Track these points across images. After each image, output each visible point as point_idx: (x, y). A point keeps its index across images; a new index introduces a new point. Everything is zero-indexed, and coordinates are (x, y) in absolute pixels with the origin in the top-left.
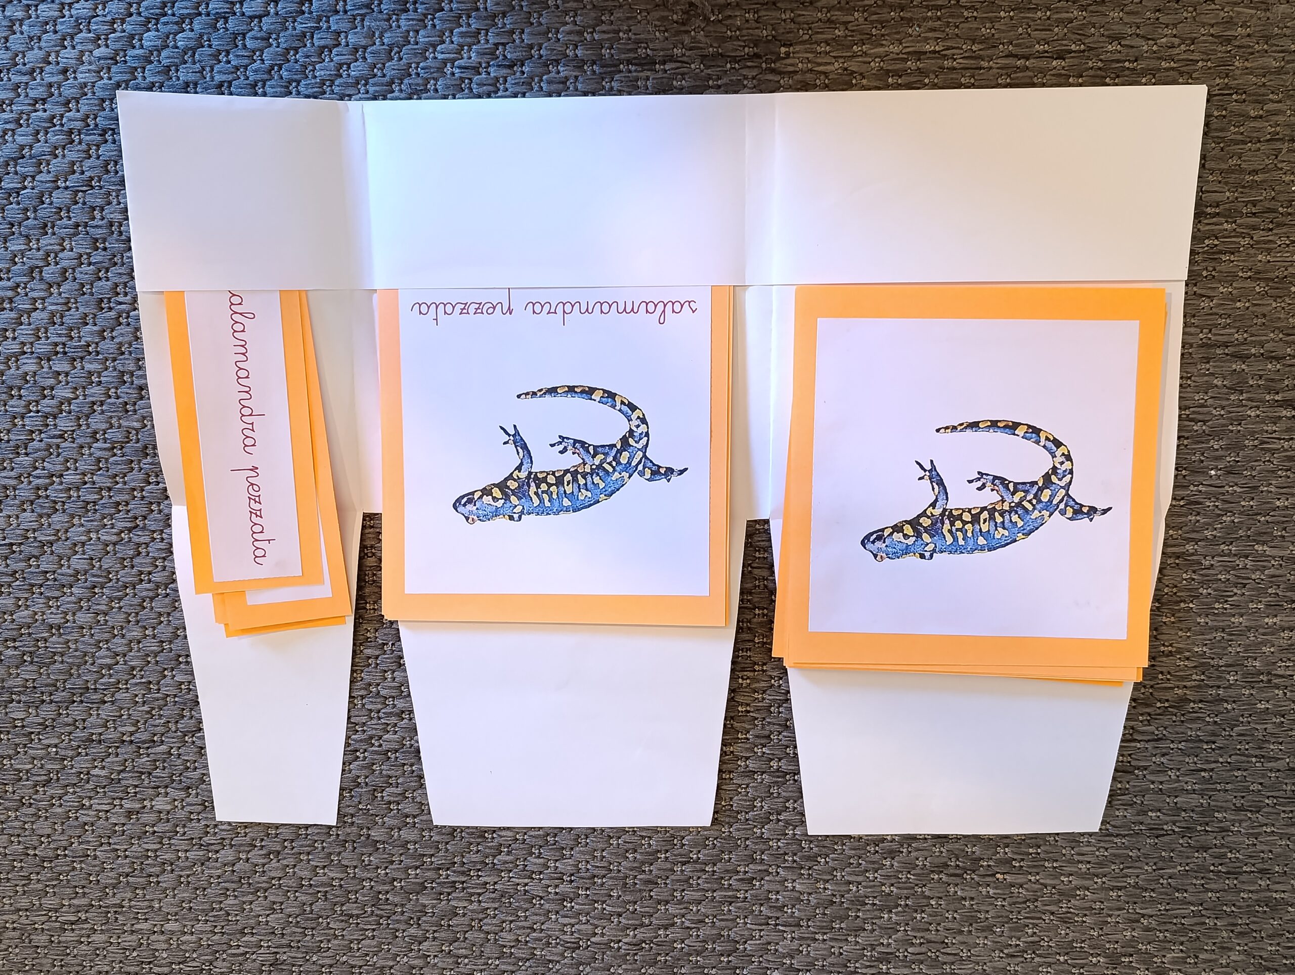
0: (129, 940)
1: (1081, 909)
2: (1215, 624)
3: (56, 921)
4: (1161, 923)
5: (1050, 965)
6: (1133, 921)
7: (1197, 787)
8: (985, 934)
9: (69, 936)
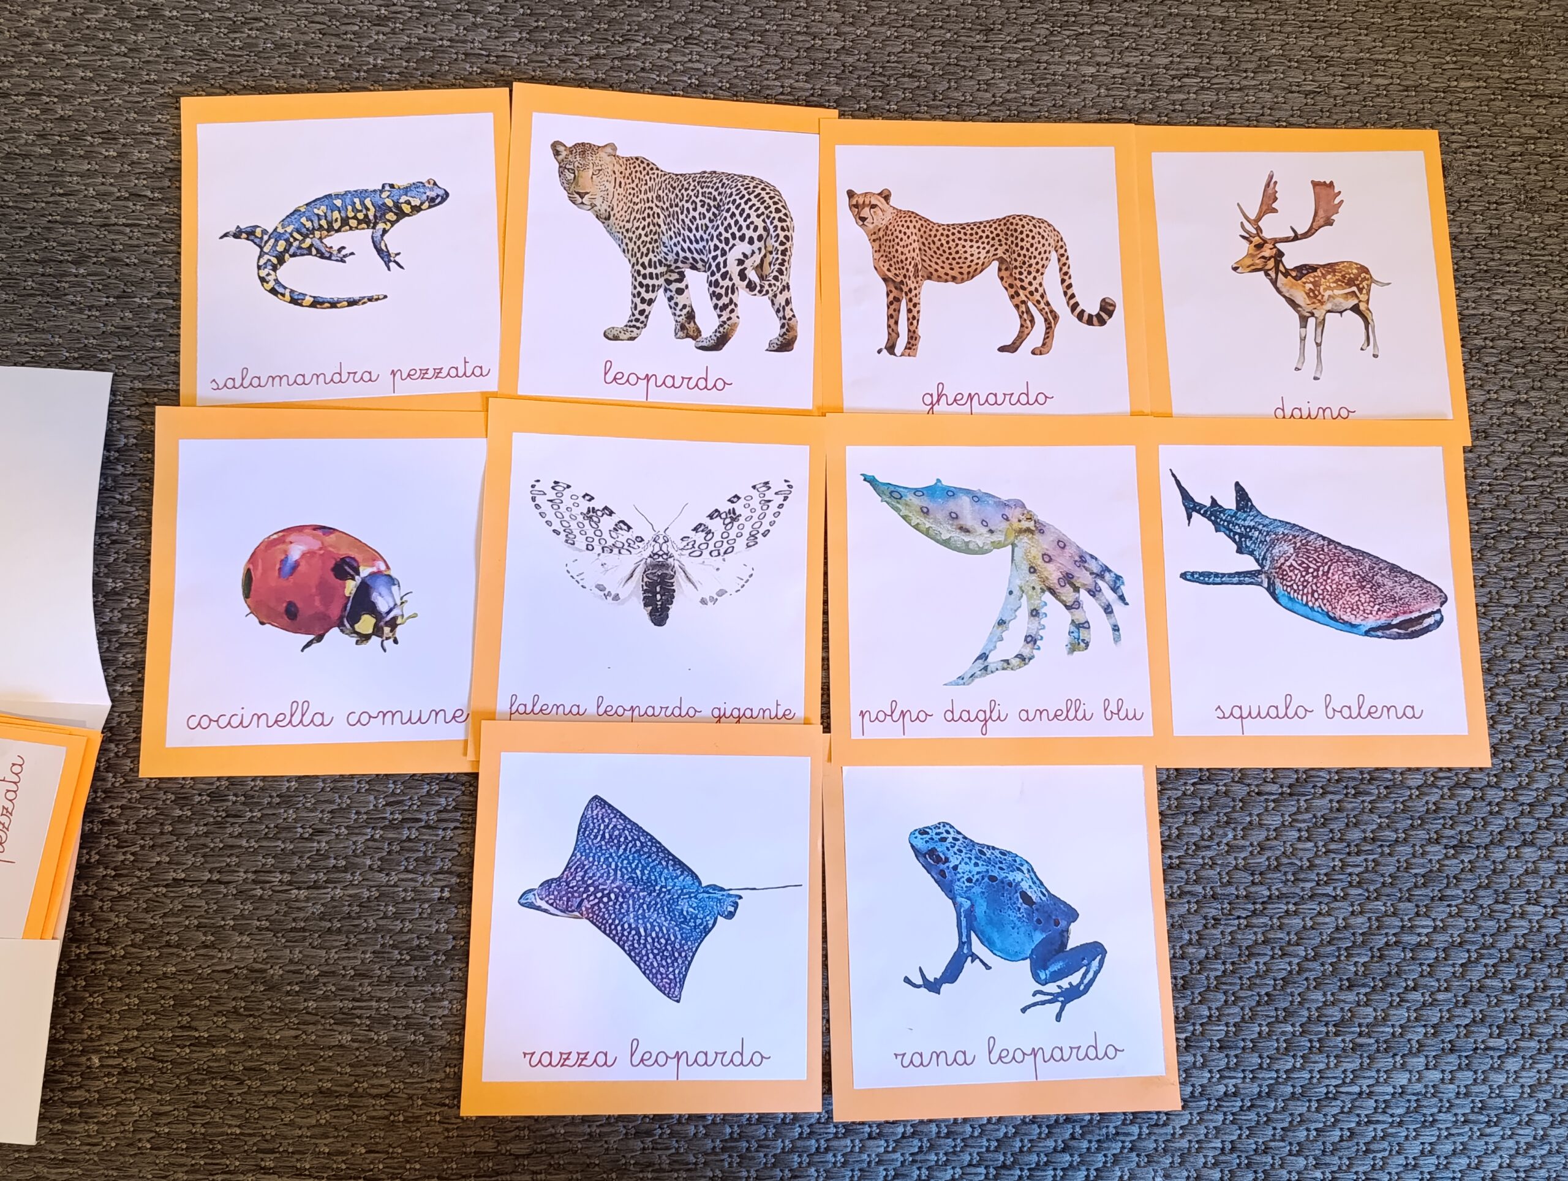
0: (1132, 58)
1: (186, 63)
2: (44, 336)
3: (1203, 78)
4: (108, 47)
5: (219, 10)
6: (135, 50)
7: (68, 179)
8: (282, 42)
9: (1192, 62)
